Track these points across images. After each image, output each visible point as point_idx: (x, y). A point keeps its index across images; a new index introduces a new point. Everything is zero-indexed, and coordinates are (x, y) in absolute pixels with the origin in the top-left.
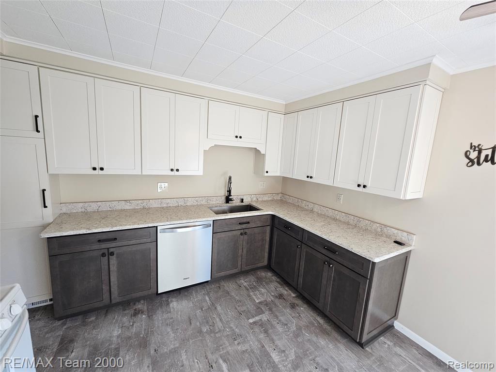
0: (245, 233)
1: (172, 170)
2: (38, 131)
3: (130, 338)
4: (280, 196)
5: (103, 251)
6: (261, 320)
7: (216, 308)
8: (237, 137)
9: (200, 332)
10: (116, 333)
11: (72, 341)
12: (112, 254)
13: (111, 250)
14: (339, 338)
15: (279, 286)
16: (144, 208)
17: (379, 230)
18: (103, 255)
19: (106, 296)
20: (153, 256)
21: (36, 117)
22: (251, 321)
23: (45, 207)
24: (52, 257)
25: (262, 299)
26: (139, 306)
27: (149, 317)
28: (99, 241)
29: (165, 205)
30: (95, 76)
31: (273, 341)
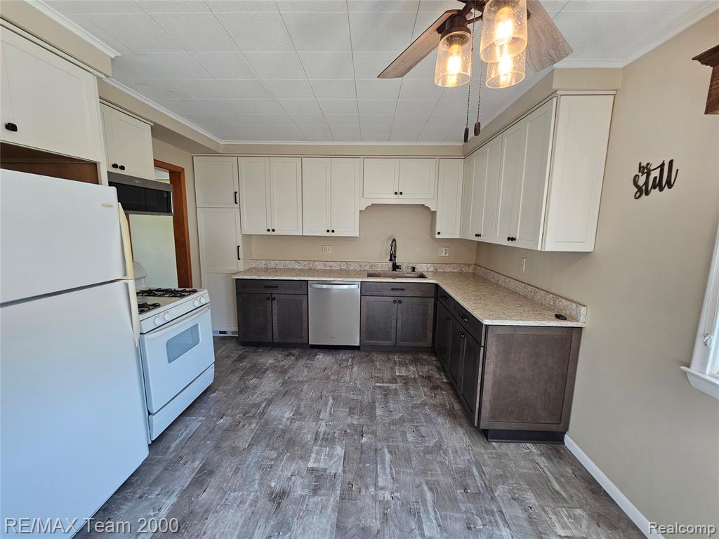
0: (400, 302)
1: (328, 231)
2: (236, 203)
3: (277, 366)
4: (472, 268)
5: (268, 296)
6: (388, 387)
7: (353, 368)
8: (396, 193)
9: (328, 378)
10: (270, 362)
11: (244, 358)
12: (274, 299)
13: (274, 296)
15: (435, 370)
16: (310, 269)
18: (268, 299)
19: (270, 334)
20: (304, 307)
21: (236, 192)
23: (239, 259)
24: (238, 294)
25: (404, 374)
26: (294, 351)
27: (296, 359)
28: (266, 287)
29: (329, 268)
30: (270, 155)
31: (387, 402)
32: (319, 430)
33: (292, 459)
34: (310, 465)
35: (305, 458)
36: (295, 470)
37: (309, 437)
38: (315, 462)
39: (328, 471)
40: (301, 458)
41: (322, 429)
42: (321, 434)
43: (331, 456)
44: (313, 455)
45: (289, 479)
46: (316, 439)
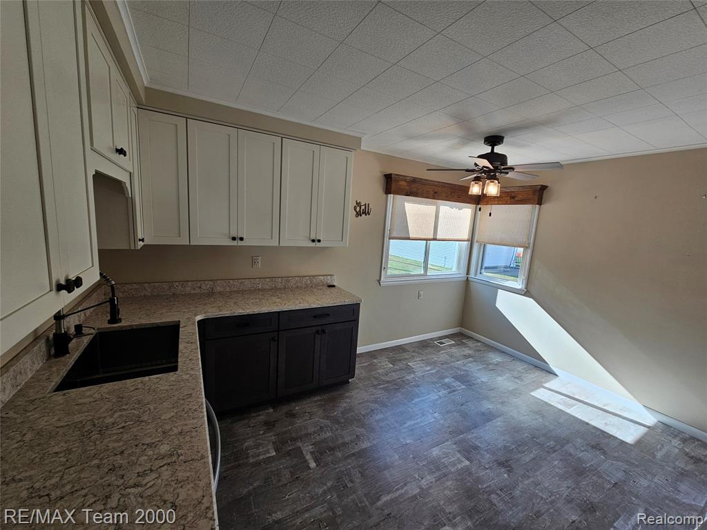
6: (312, 453)
14: (339, 392)
17: (309, 282)
22: (313, 465)
25: (271, 446)
31: (344, 444)
32: (434, 480)
33: (478, 480)
34: (468, 463)
35: (467, 471)
36: (482, 469)
37: (449, 483)
38: (462, 462)
39: (458, 449)
40: (470, 474)
41: (430, 478)
42: (435, 475)
43: (447, 455)
44: (459, 466)
45: (490, 468)
46: (445, 475)
